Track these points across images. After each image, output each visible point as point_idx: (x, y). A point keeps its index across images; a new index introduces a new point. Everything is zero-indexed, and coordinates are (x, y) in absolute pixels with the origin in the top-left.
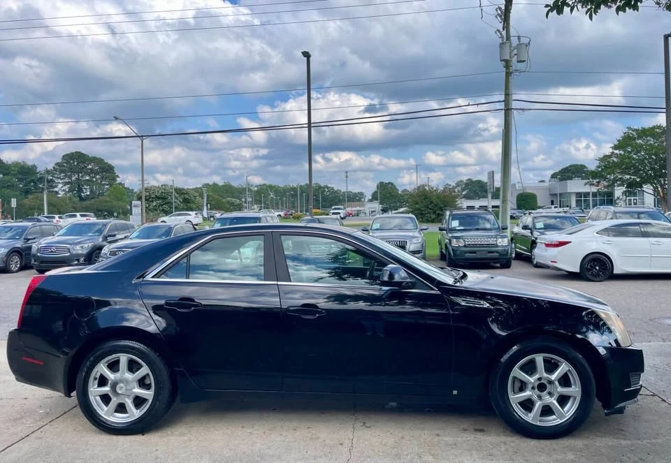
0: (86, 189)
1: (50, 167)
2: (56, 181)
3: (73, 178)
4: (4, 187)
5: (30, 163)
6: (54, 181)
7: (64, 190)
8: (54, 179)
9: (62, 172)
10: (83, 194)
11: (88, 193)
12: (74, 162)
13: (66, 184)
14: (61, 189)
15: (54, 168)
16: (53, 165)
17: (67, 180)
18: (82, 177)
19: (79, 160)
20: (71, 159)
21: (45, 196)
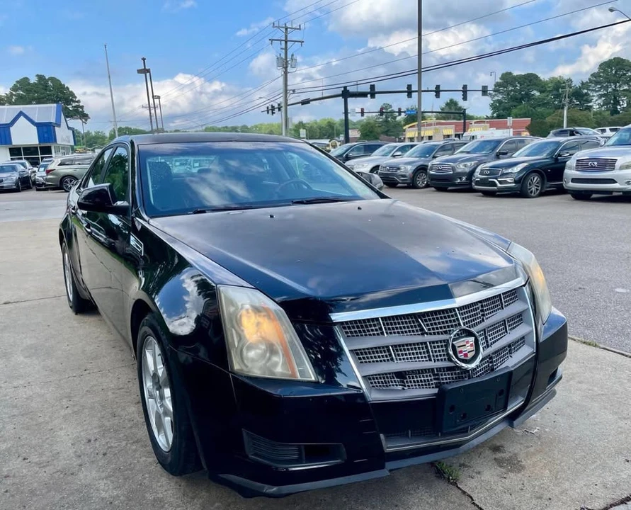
0: (623, 101)
1: (586, 80)
2: (591, 94)
3: (610, 90)
4: (539, 106)
5: (566, 78)
6: (589, 94)
7: (599, 104)
8: (589, 92)
9: (597, 83)
10: (619, 107)
11: (625, 105)
12: (612, 70)
13: (600, 96)
14: (596, 103)
15: (589, 79)
16: (589, 76)
17: (602, 92)
18: (620, 86)
19: (618, 67)
20: (609, 67)
21: (565, 112)
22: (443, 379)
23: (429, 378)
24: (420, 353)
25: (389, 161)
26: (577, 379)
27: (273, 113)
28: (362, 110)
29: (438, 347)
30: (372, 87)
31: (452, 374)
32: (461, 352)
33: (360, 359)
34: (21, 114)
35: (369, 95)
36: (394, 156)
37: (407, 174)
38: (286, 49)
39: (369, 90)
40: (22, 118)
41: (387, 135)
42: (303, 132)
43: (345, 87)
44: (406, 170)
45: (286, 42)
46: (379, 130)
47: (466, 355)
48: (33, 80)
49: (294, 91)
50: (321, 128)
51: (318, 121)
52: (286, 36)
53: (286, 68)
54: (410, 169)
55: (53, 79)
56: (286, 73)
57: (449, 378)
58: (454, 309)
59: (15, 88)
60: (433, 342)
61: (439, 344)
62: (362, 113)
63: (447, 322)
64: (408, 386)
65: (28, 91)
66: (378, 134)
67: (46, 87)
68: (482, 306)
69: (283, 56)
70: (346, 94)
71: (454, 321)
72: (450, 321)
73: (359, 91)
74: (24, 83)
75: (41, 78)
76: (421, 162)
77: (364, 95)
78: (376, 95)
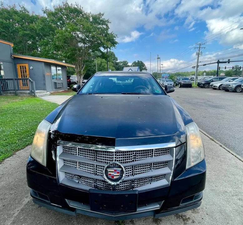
22: (98, 184)
23: (92, 182)
24: (91, 169)
25: (228, 83)
26: (240, 197)
27: (194, 68)
28: (226, 67)
29: (100, 168)
30: (229, 60)
31: (103, 184)
32: (110, 175)
33: (65, 163)
34: (130, 69)
35: (227, 63)
36: (230, 81)
37: (233, 87)
38: (199, 50)
39: (228, 61)
40: (130, 70)
41: (236, 75)
42: (205, 74)
43: (218, 60)
44: (232, 86)
45: (200, 48)
46: (232, 73)
47: (113, 177)
48: (137, 62)
49: (200, 62)
50: (211, 73)
51: (211, 70)
52: (200, 47)
53: (199, 55)
54: (234, 86)
55: (141, 61)
56: (198, 57)
57: (102, 185)
58: (113, 152)
59: (133, 64)
60: (98, 166)
61: (101, 167)
62: (225, 68)
63: (107, 157)
64: (81, 182)
65: (135, 64)
66: (232, 74)
67: (139, 63)
68: (136, 153)
69: (198, 52)
70: (219, 62)
71: (111, 158)
72: (109, 158)
73: (223, 61)
74: (135, 62)
75: (138, 61)
76: (239, 84)
77: (226, 62)
78: (230, 62)
